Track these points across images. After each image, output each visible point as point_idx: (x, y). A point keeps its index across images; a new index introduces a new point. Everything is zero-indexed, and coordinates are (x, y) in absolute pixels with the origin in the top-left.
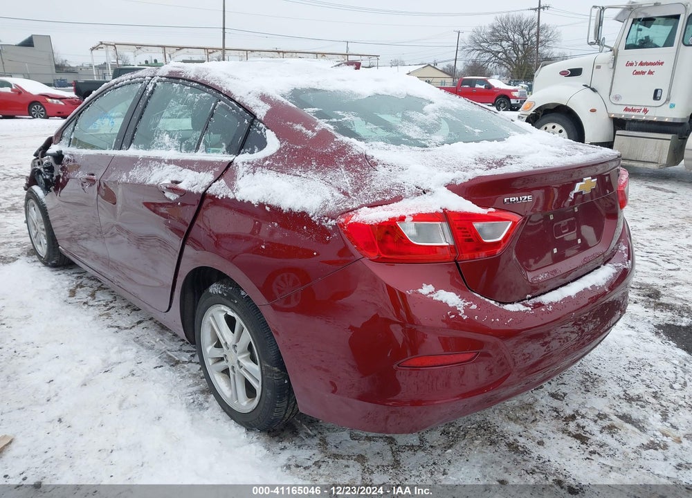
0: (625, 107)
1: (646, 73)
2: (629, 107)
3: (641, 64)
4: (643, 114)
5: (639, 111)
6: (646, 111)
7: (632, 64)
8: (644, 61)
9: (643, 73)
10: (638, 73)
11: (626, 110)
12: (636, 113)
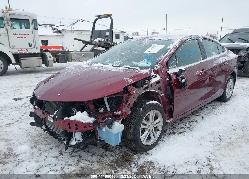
0: (18, 50)
1: (23, 38)
2: (20, 50)
3: (20, 34)
4: (27, 51)
5: (25, 51)
6: (27, 50)
7: (16, 34)
8: (21, 34)
9: (22, 38)
10: (19, 38)
11: (19, 50)
12: (24, 51)
